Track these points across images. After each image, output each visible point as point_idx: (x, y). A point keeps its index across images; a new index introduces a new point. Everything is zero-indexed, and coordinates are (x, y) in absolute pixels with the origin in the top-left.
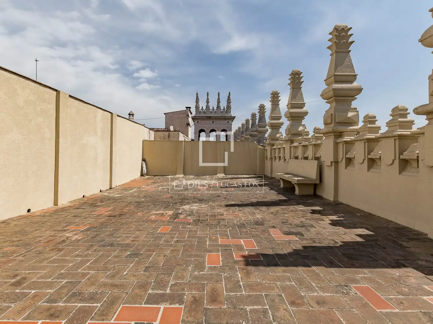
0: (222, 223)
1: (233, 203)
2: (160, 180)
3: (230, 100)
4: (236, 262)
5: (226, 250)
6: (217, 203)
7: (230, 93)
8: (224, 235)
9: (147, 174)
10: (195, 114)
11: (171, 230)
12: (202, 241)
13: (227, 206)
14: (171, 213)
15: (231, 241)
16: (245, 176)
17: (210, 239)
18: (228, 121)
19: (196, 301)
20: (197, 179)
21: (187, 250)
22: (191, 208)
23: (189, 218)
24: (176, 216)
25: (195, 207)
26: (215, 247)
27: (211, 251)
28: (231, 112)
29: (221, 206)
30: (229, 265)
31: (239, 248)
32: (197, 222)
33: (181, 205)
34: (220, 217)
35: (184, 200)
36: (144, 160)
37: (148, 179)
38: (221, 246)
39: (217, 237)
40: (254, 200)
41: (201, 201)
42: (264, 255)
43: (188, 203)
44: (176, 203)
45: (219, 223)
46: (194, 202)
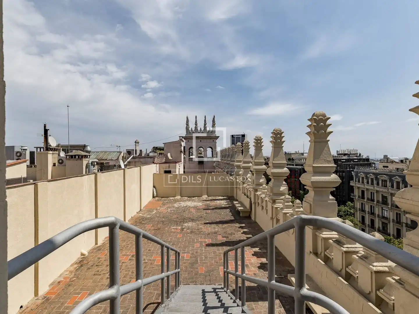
0: (201, 233)
1: (208, 222)
2: (166, 202)
3: (215, 122)
4: (203, 246)
5: (201, 243)
6: (200, 222)
7: (214, 116)
8: (201, 238)
9: (157, 197)
10: (186, 135)
11: (182, 236)
12: (193, 240)
13: (205, 224)
14: (180, 228)
15: (203, 240)
16: (221, 198)
17: (196, 239)
18: (214, 140)
19: (192, 254)
20: (189, 201)
21: (189, 243)
22: (189, 225)
23: (188, 230)
24: (182, 229)
25: (190, 224)
26: (198, 242)
27: (196, 243)
28: (215, 133)
29: (202, 224)
30: (201, 246)
31: (206, 242)
32: (192, 232)
33: (184, 223)
34: (201, 230)
35: (184, 220)
36: (154, 187)
37: (158, 200)
38: (200, 241)
39: (199, 239)
40: (218, 220)
41: (193, 220)
42: (212, 244)
43: (187, 222)
44: (181, 222)
45: (200, 233)
46: (190, 221)
